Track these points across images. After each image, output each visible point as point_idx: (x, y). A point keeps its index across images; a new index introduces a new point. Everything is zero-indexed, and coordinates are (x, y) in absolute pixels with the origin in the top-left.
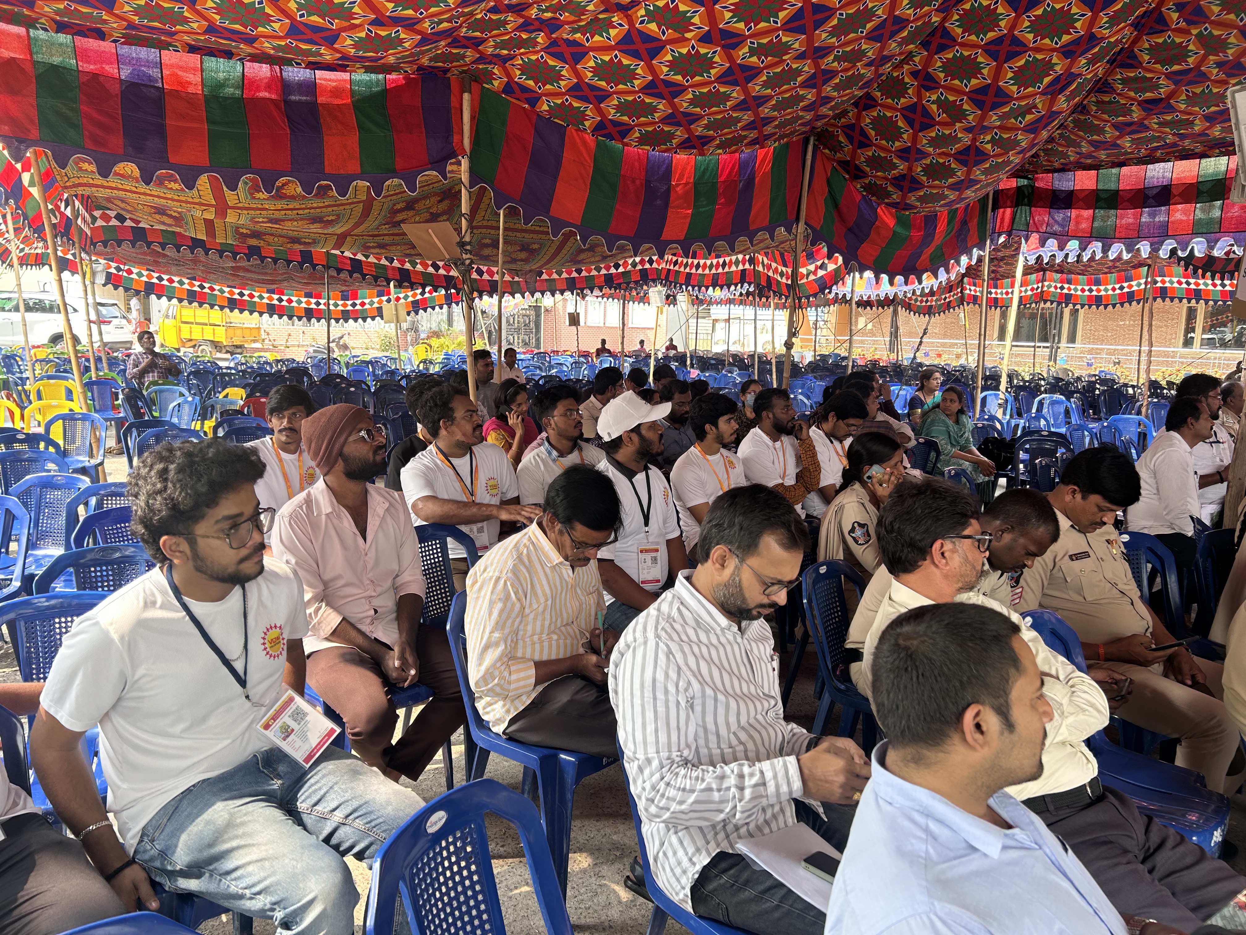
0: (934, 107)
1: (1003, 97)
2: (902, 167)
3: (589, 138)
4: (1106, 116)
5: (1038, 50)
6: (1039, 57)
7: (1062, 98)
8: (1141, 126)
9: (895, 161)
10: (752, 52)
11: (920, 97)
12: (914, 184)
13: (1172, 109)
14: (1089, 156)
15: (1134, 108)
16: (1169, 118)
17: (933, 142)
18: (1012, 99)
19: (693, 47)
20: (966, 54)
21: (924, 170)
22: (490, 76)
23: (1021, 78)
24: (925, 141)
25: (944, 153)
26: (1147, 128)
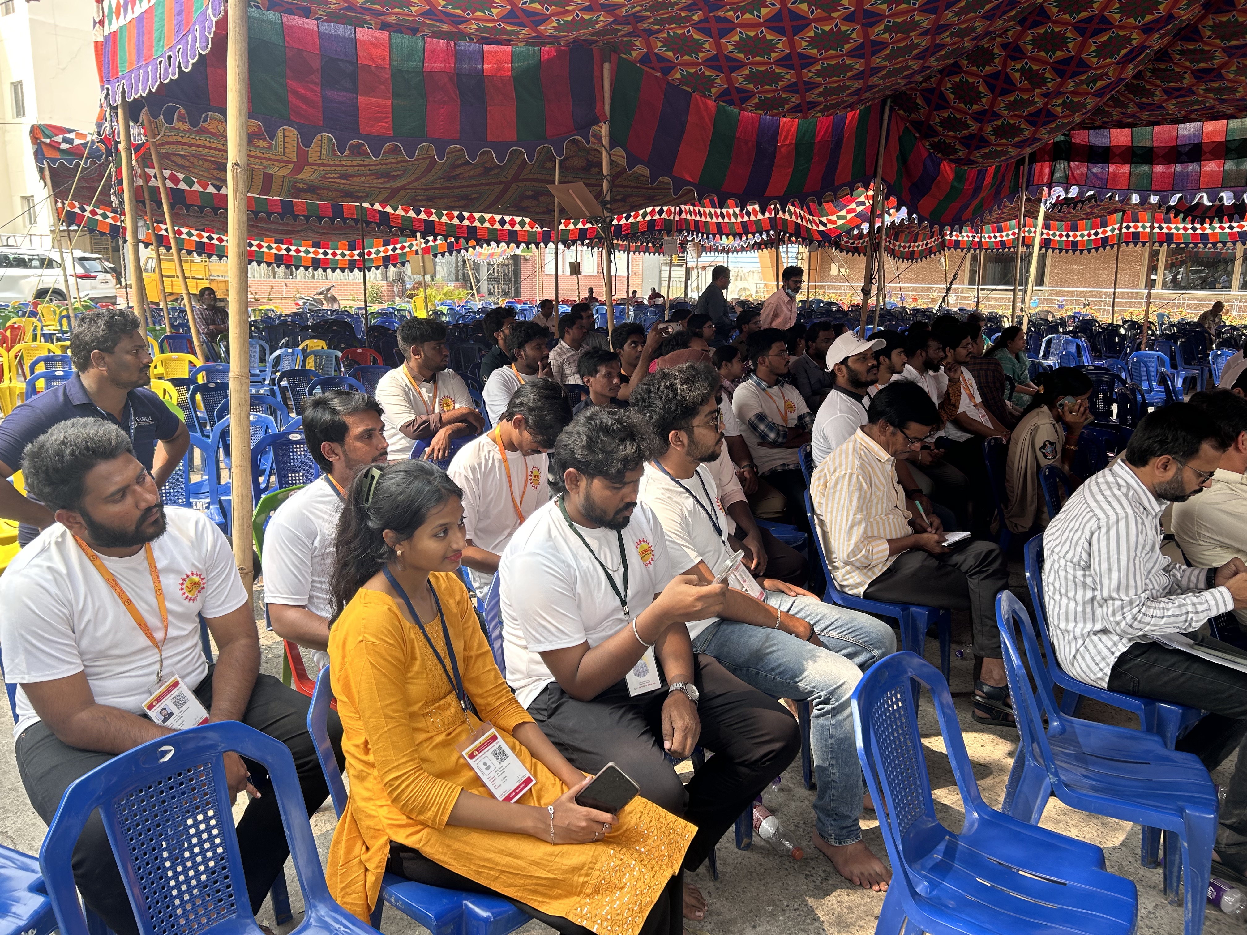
0: (1017, 75)
1: (1082, 66)
2: (974, 127)
3: (711, 103)
4: (1159, 82)
5: (1121, 28)
6: (1121, 33)
7: (1131, 66)
8: (1190, 91)
9: (969, 122)
10: (886, 30)
11: (1004, 65)
12: (982, 142)
13: (1221, 77)
14: (1133, 116)
15: (1186, 76)
16: (1216, 85)
17: (1010, 106)
18: (1090, 68)
19: (837, 25)
20: (1056, 30)
21: (994, 130)
22: (630, 47)
23: (1103, 51)
24: (1002, 105)
25: (1016, 115)
26: (1193, 93)
